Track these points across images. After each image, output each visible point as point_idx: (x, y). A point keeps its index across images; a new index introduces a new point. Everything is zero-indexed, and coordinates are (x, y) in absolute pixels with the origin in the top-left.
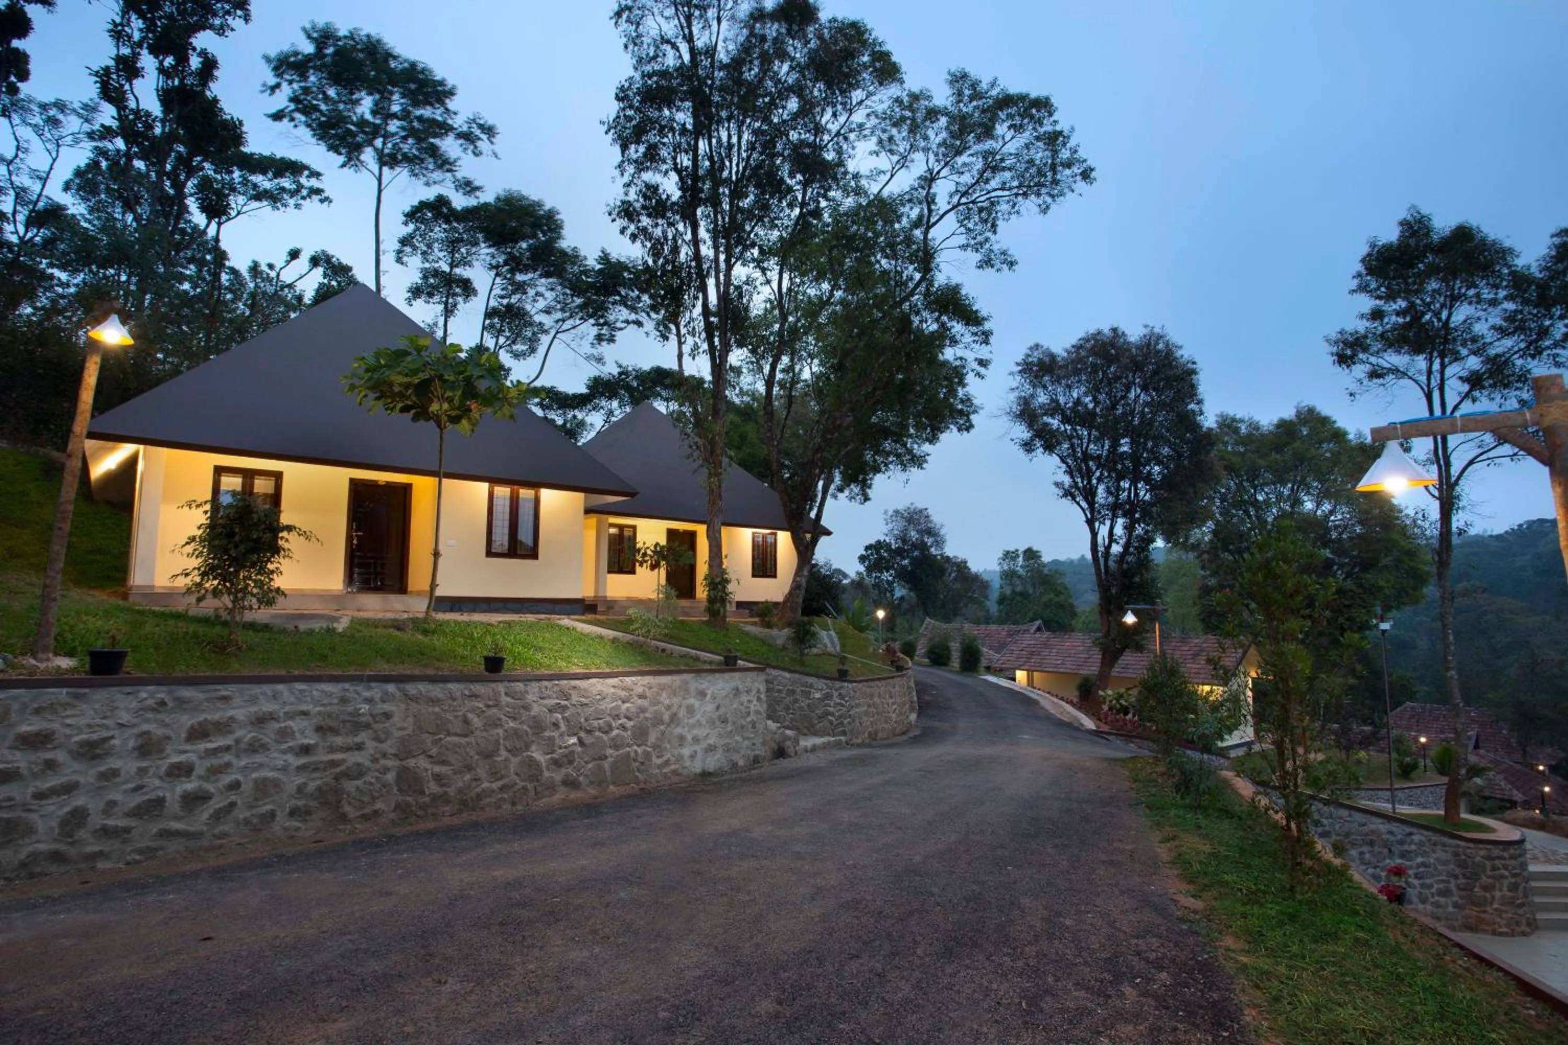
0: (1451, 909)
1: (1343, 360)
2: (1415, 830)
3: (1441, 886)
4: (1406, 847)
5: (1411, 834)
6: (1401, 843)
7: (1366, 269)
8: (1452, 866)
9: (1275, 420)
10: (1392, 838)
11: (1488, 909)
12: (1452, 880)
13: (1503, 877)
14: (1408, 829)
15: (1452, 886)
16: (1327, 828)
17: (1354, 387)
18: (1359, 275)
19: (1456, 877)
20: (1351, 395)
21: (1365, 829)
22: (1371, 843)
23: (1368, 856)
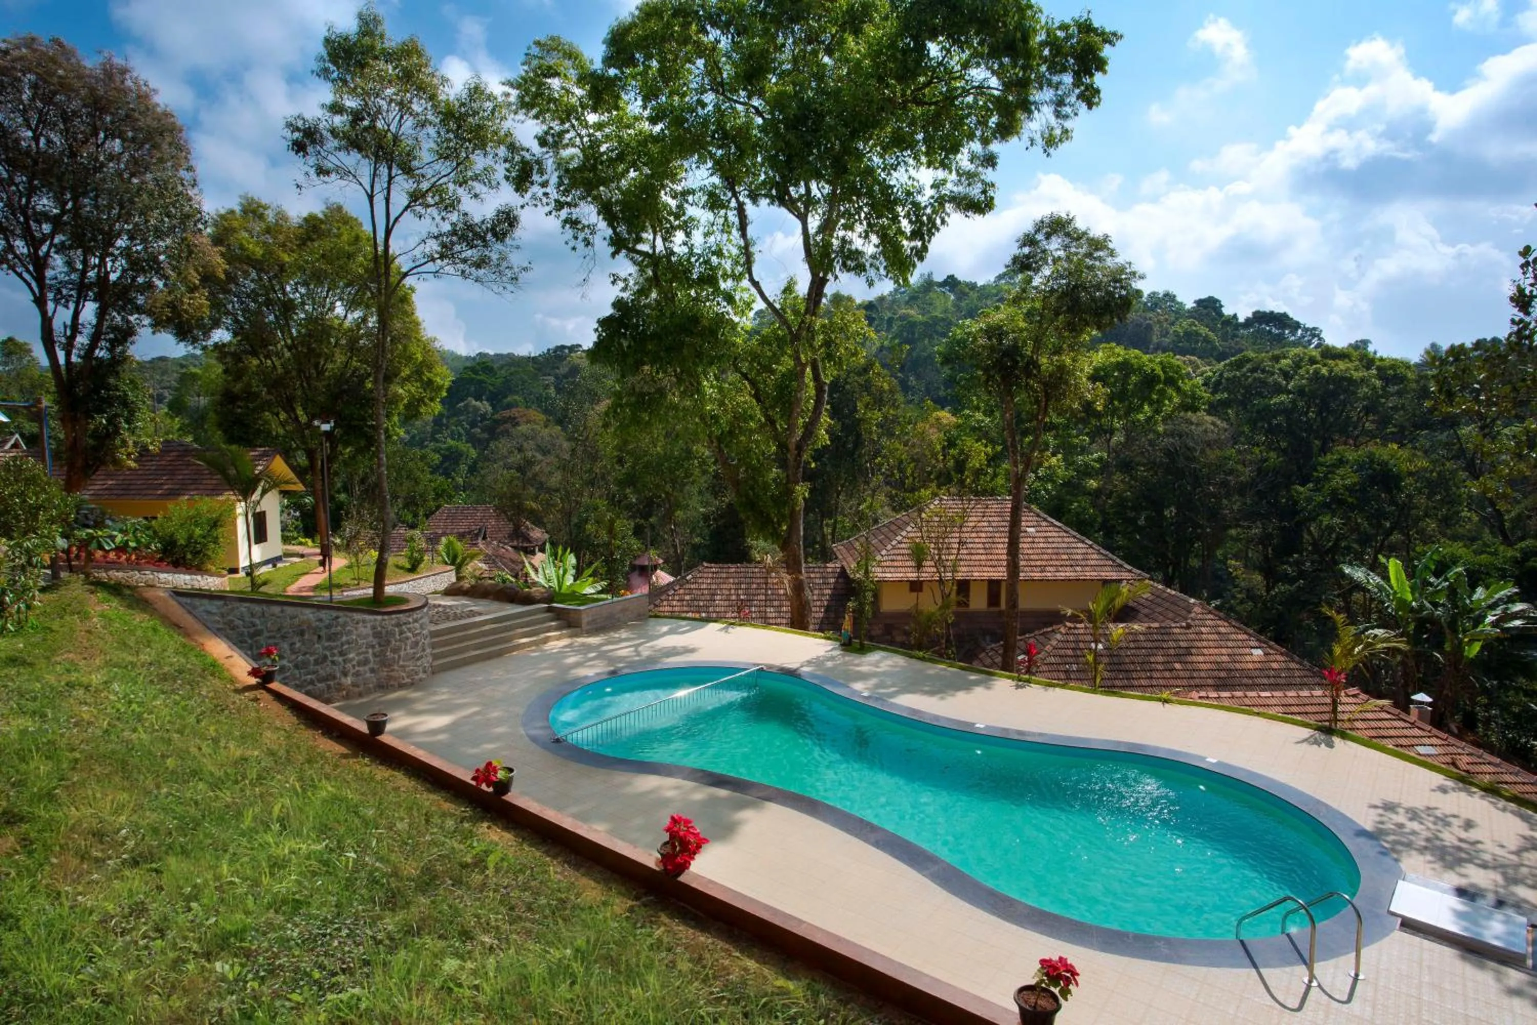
0: (368, 675)
1: (299, 147)
2: (341, 614)
3: (361, 657)
4: (333, 630)
5: (337, 617)
6: (328, 627)
7: (329, 54)
8: (371, 639)
9: (305, 214)
10: (321, 625)
11: (396, 667)
12: (370, 651)
13: (407, 638)
14: (334, 614)
15: (370, 656)
16: (259, 627)
17: (301, 179)
18: (322, 59)
19: (373, 647)
20: (298, 186)
21: (296, 621)
22: (302, 633)
23: (298, 645)
